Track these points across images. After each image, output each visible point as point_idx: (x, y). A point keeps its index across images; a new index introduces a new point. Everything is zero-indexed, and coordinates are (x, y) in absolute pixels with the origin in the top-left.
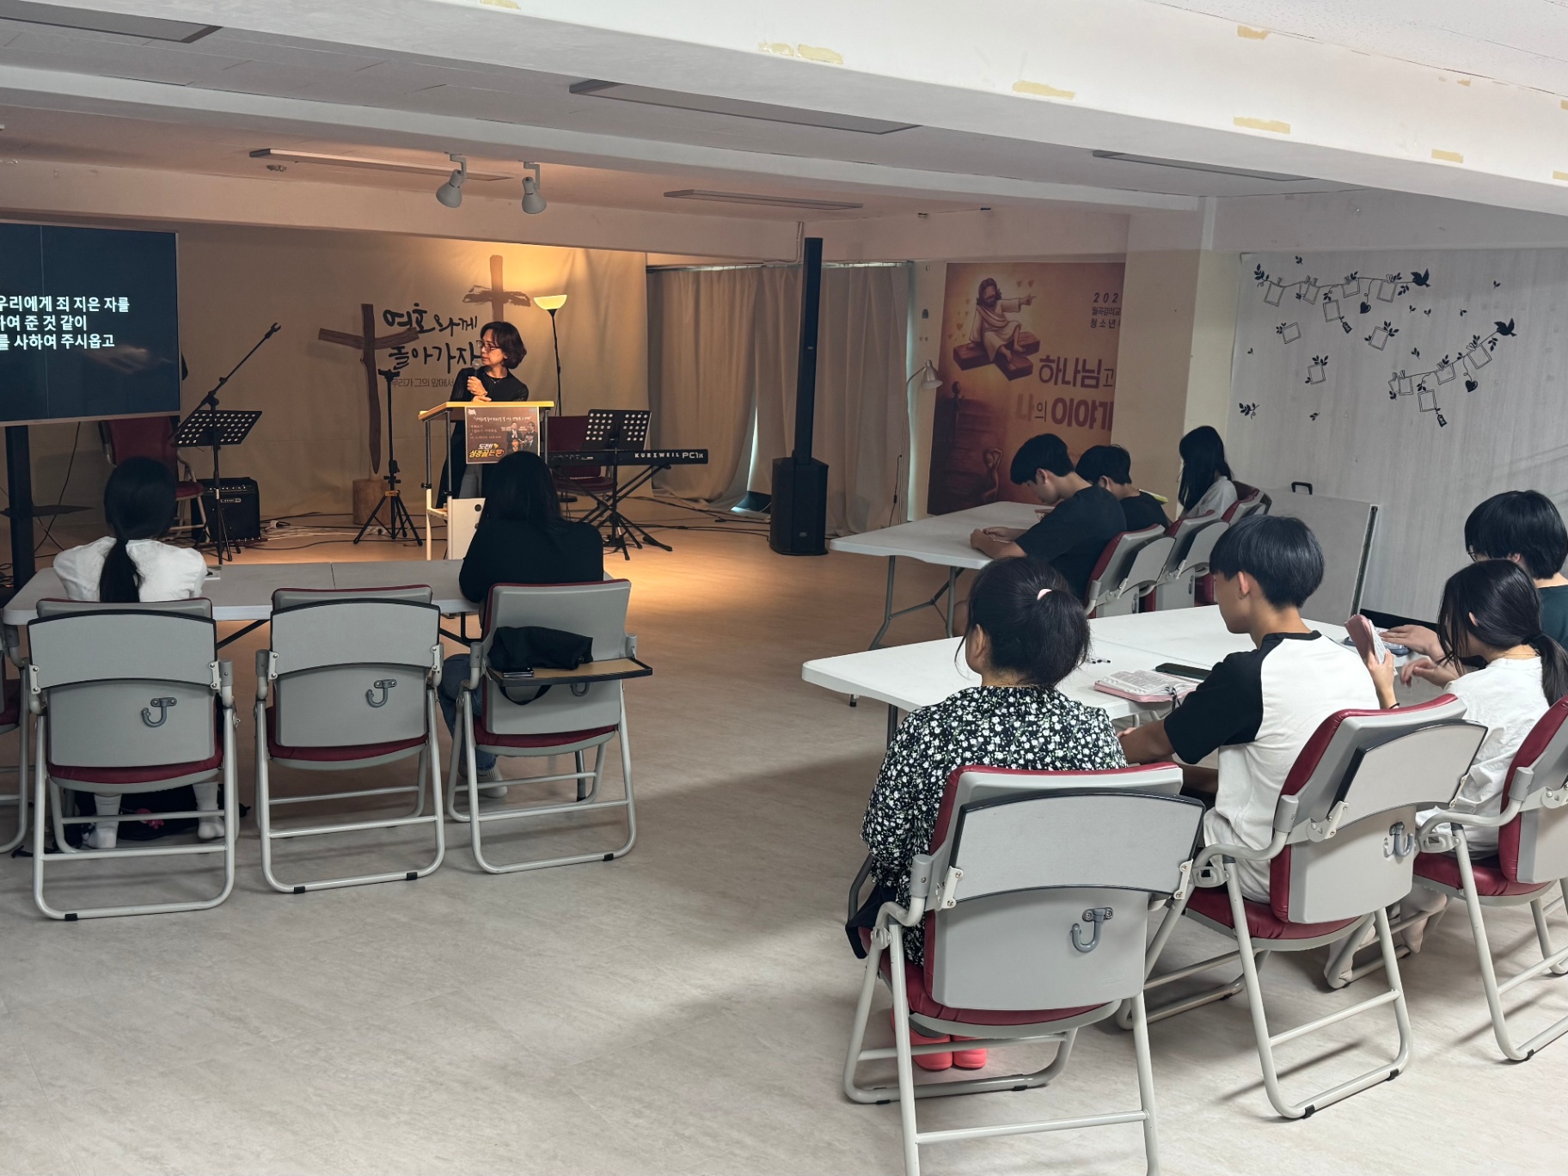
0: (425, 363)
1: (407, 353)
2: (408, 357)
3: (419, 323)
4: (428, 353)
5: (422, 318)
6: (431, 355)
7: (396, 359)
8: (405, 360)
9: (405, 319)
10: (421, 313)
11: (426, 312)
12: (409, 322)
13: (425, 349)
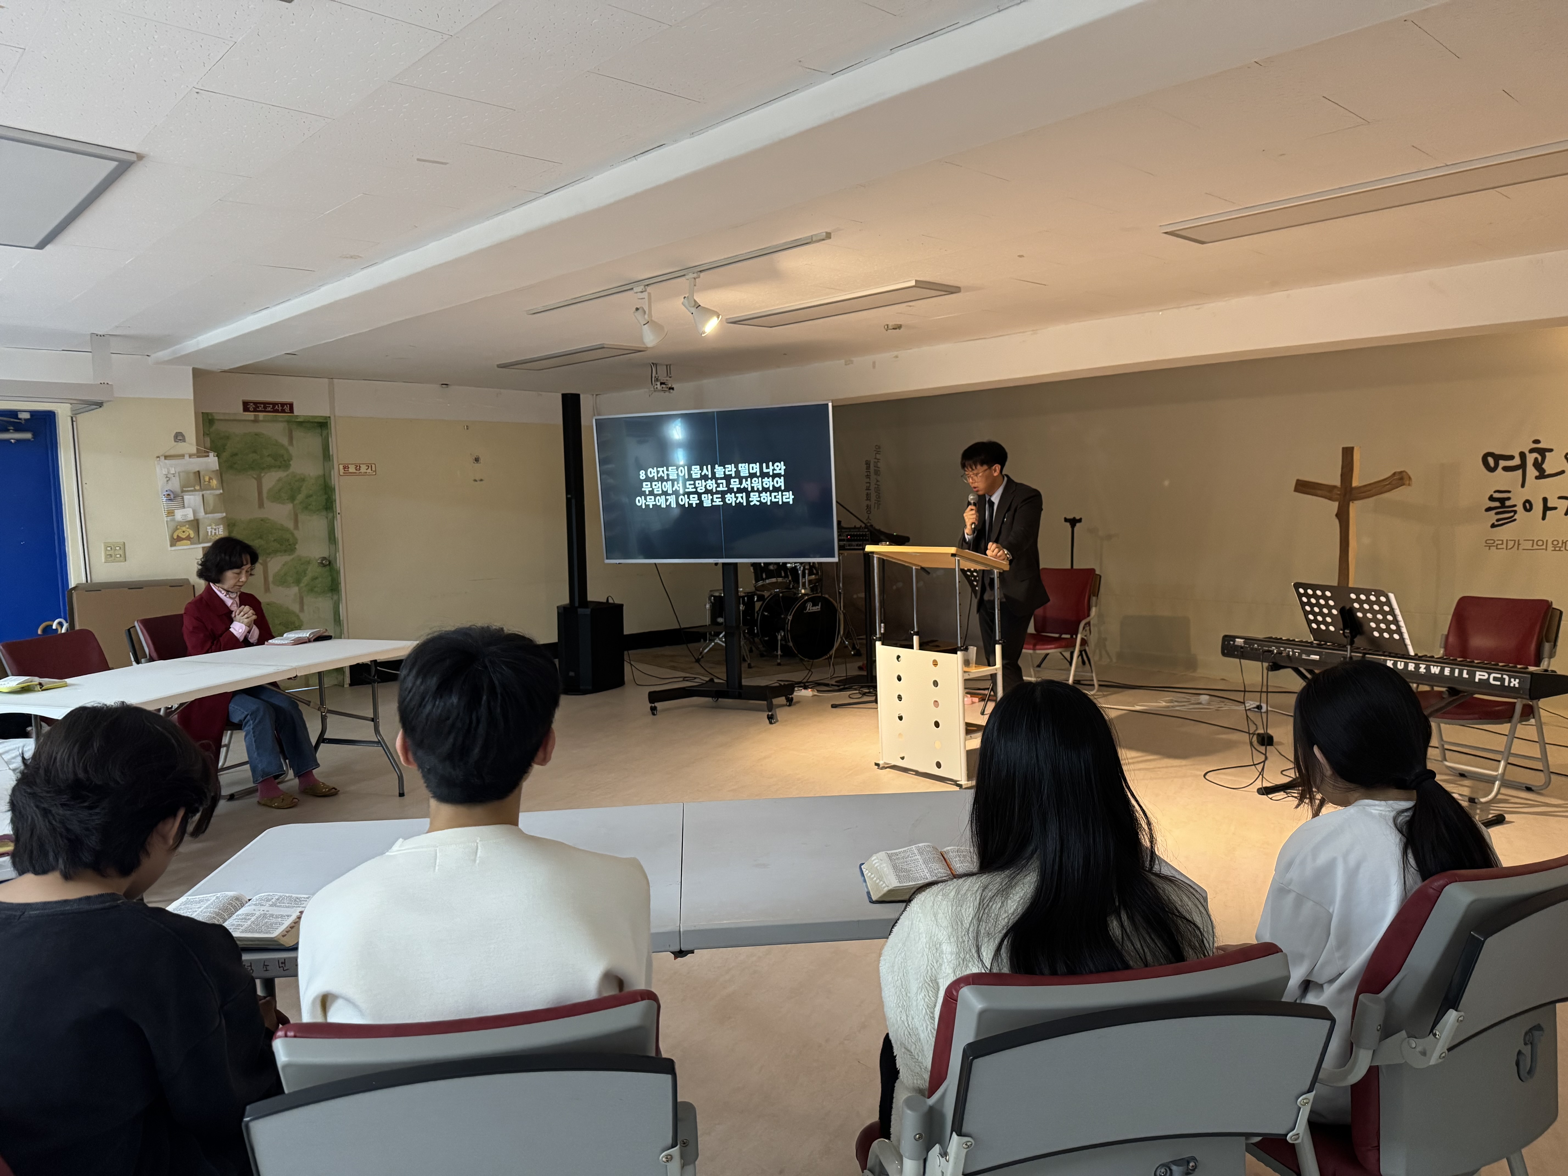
0: (1544, 518)
1: (1515, 506)
2: (1515, 512)
3: (1538, 465)
4: (1550, 505)
5: (1544, 458)
6: (1555, 508)
7: (1497, 514)
8: (1512, 514)
9: (1517, 461)
10: (1543, 452)
11: (1551, 450)
12: (1523, 466)
13: (1545, 500)
